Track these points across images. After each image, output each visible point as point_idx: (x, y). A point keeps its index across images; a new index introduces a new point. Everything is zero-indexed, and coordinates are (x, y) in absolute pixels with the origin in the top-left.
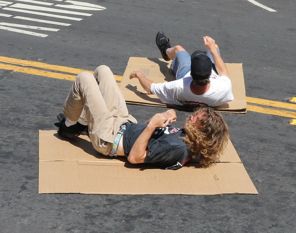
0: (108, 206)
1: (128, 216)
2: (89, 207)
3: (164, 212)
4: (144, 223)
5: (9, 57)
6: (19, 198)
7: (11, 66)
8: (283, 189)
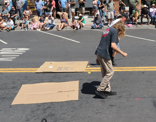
0: (38, 107)
2: (32, 109)
3: (55, 106)
4: (49, 110)
5: (1, 68)
6: (9, 110)
7: (2, 71)
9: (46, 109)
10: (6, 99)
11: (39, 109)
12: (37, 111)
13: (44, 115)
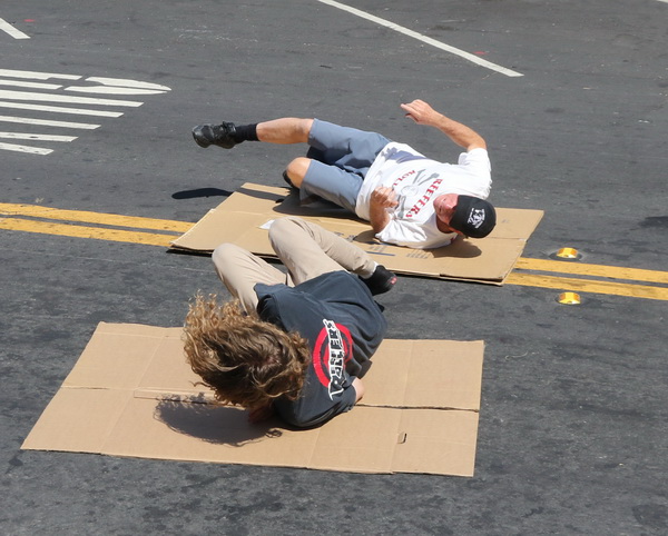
1: (232, 509)
3: (307, 495)
4: (266, 519)
8: (551, 436)
9: (248, 510)
11: (197, 502)
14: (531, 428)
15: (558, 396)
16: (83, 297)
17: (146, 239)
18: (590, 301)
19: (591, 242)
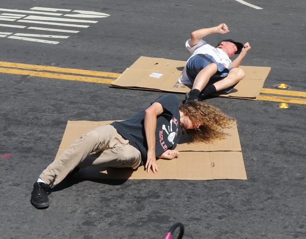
0: (121, 190)
1: (138, 198)
3: (171, 191)
4: (153, 202)
5: (26, 63)
7: (28, 71)
8: (276, 165)
9: (144, 198)
10: (32, 154)
11: (123, 195)
12: (119, 200)
13: (137, 215)
14: (267, 162)
15: (279, 148)
16: (73, 106)
17: (100, 81)
18: (292, 107)
19: (293, 81)
